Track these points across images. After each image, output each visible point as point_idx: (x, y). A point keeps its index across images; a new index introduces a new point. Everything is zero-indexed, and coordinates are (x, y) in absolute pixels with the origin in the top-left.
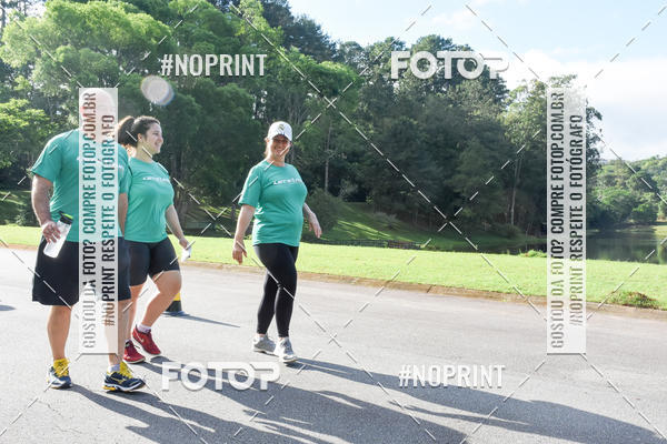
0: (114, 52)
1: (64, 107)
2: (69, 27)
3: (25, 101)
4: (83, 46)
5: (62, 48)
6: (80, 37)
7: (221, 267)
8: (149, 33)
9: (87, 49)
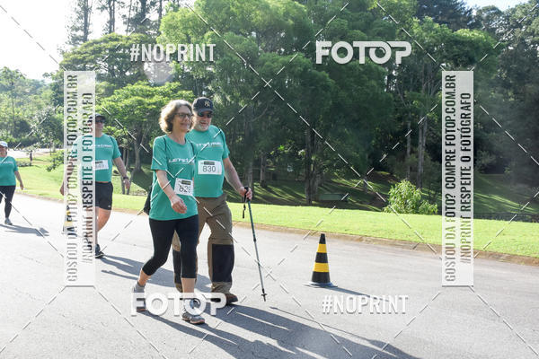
0: (254, 34)
1: (210, 88)
2: (215, 13)
3: (177, 83)
4: (227, 30)
5: (209, 33)
6: (224, 23)
7: (360, 240)
8: (287, 14)
9: (230, 33)
